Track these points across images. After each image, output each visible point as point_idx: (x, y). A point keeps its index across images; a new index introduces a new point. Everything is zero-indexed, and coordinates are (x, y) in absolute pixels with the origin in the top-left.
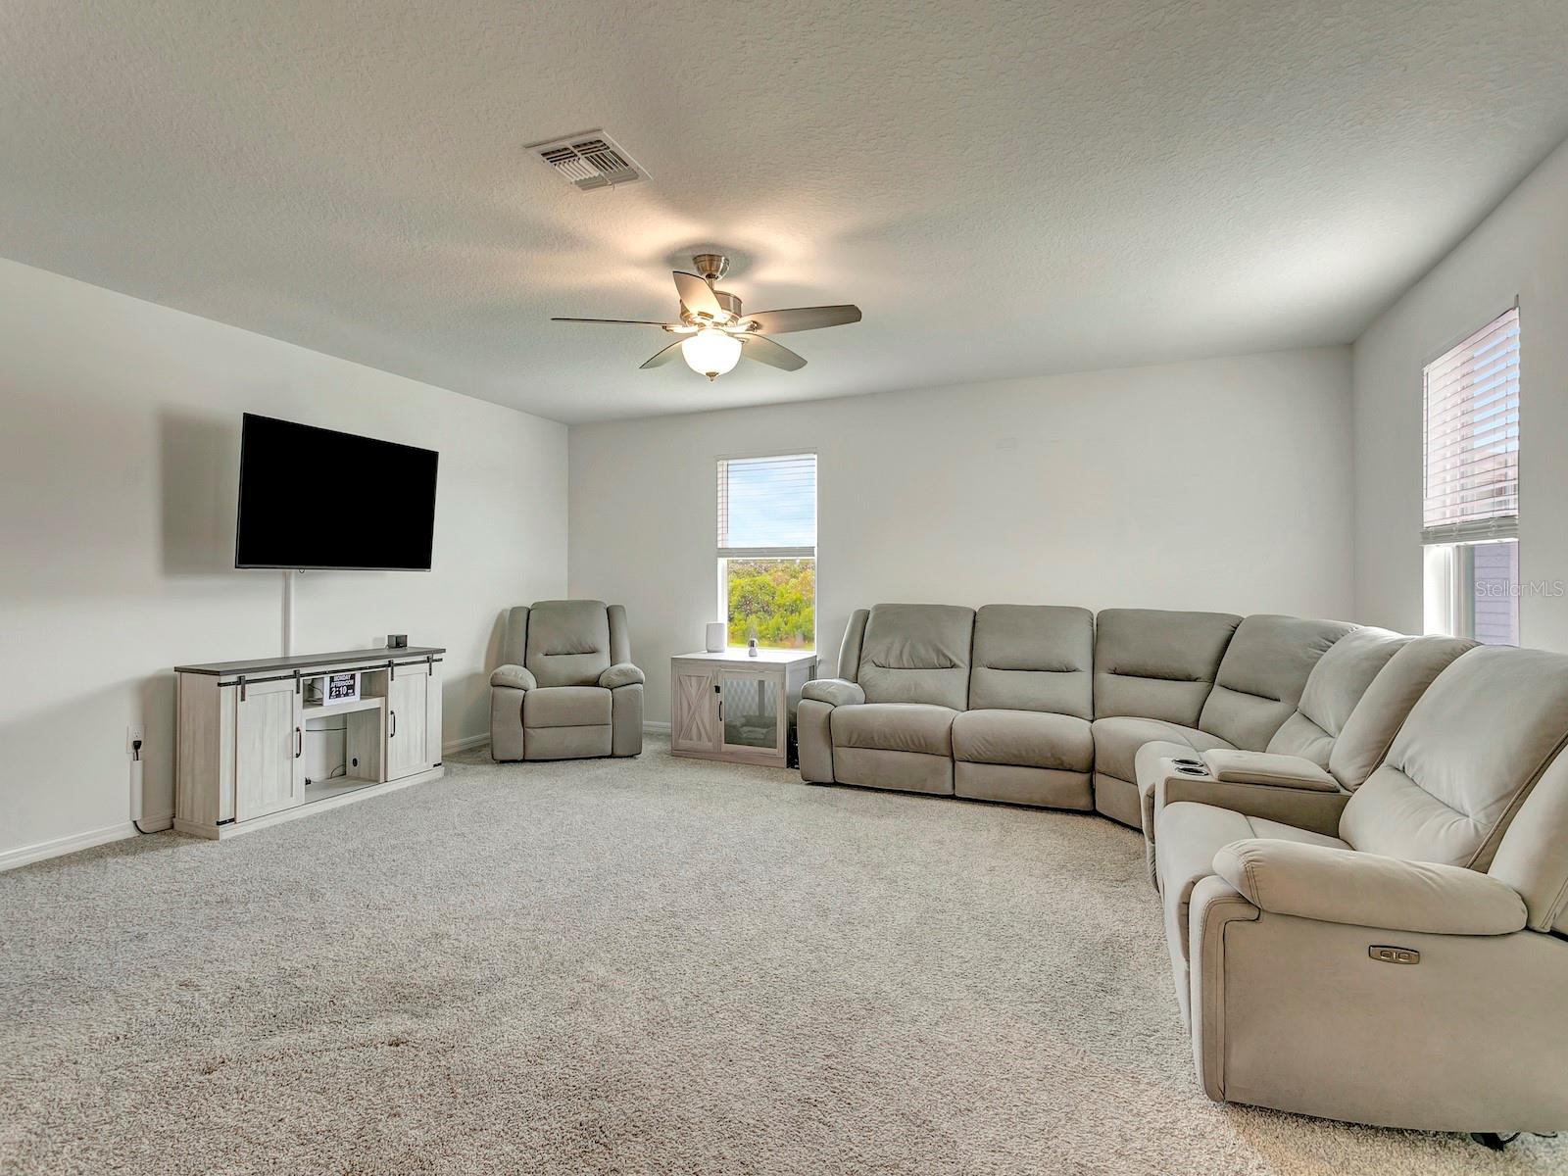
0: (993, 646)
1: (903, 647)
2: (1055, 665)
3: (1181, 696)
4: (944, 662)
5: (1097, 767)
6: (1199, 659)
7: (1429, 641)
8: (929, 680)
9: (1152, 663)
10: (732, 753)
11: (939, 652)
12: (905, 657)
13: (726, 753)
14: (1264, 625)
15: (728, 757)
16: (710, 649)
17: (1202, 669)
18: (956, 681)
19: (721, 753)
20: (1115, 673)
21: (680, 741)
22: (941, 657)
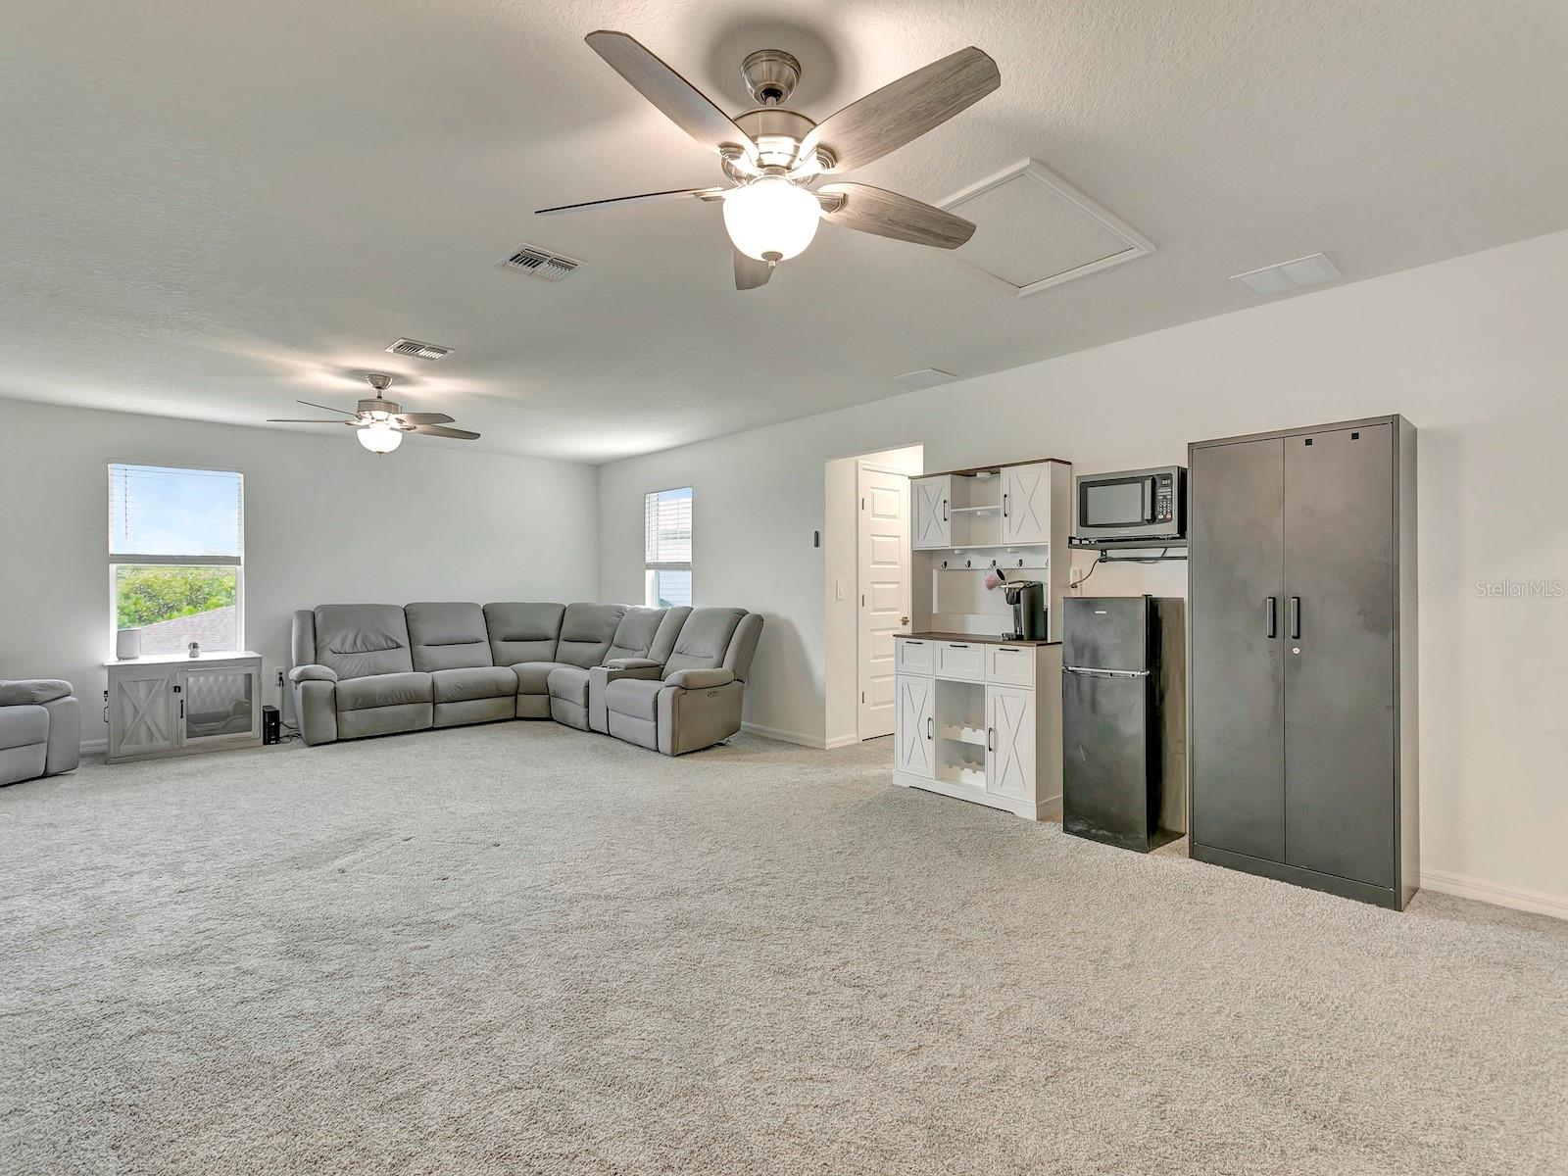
0: (428, 631)
1: (356, 636)
2: (469, 639)
3: (545, 648)
4: (391, 645)
5: (520, 690)
6: (549, 627)
7: (649, 609)
8: (382, 658)
9: (526, 631)
10: (196, 746)
11: (387, 638)
12: (359, 643)
13: (189, 747)
14: (578, 609)
15: (187, 751)
16: (121, 656)
17: (552, 631)
18: (404, 655)
19: (184, 748)
20: (504, 641)
21: (122, 747)
22: (389, 641)
